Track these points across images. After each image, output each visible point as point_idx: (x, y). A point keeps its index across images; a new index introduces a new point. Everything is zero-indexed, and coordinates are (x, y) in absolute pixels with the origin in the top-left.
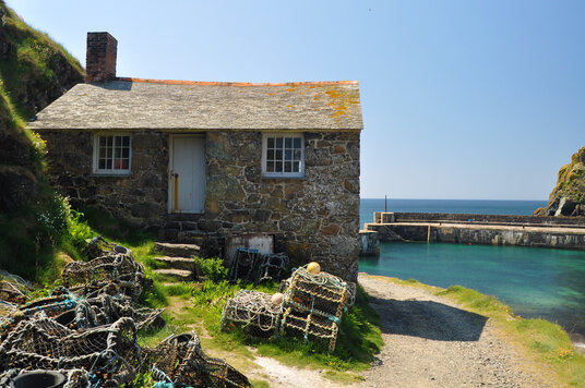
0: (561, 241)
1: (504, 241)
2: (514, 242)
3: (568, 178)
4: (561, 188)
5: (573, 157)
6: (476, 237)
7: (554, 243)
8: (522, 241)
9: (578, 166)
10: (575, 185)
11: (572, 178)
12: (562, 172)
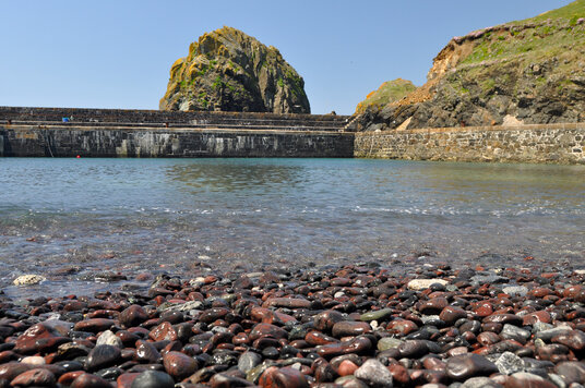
0: (230, 147)
1: (138, 150)
2: (155, 151)
3: (188, 74)
4: (177, 89)
5: (192, 47)
6: (85, 145)
7: (220, 149)
8: (169, 147)
9: (200, 59)
10: (199, 85)
11: (194, 75)
12: (176, 68)
